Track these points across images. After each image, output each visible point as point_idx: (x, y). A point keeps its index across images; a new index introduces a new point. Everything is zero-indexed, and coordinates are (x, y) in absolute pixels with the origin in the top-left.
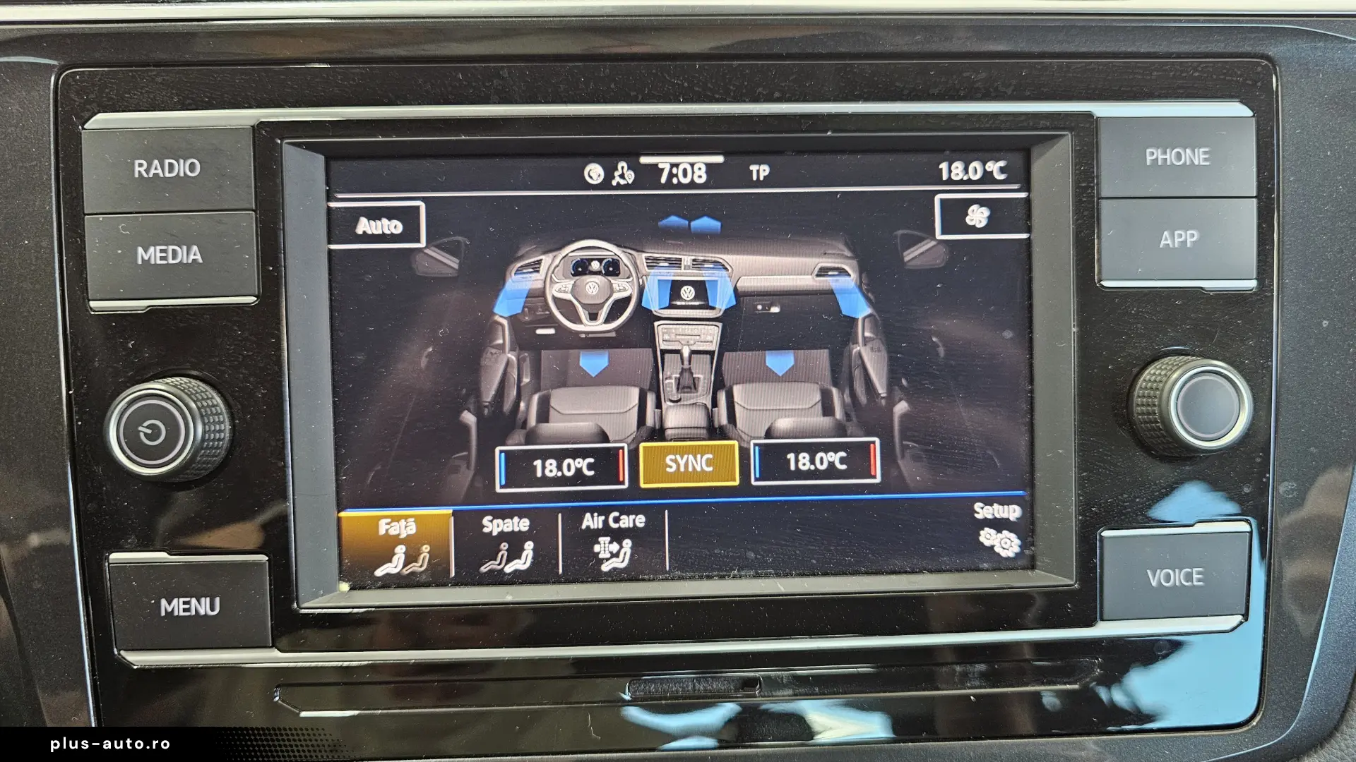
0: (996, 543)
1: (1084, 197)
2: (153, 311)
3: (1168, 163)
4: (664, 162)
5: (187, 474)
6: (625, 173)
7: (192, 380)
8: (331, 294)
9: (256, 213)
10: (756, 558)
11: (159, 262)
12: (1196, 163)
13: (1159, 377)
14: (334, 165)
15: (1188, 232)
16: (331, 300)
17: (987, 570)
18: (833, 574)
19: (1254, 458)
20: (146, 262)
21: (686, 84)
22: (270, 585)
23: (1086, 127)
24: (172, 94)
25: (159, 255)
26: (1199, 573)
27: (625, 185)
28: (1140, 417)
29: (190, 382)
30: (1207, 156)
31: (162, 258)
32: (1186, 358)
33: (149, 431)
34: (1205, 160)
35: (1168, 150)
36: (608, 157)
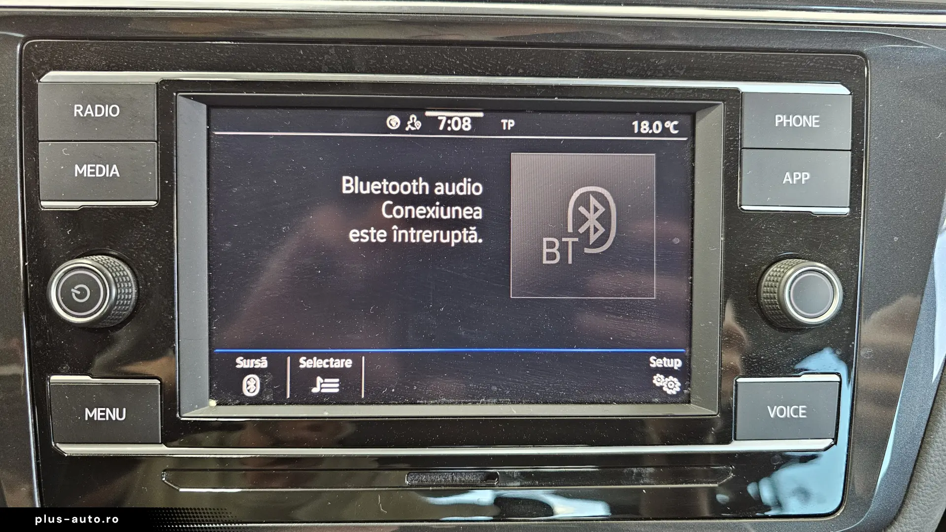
0: (664, 384)
1: (731, 147)
2: (84, 210)
3: (791, 125)
4: (442, 115)
5: (104, 322)
6: (415, 122)
7: (110, 258)
8: (209, 201)
9: (158, 144)
10: (498, 390)
11: (89, 175)
12: (810, 125)
13: (779, 273)
14: (213, 111)
15: (803, 173)
16: (208, 205)
17: (658, 403)
18: (550, 403)
19: (844, 331)
20: (81, 176)
21: (458, 62)
22: (161, 401)
23: (734, 99)
24: (101, 59)
25: (89, 170)
26: (803, 409)
27: (414, 130)
28: (765, 300)
29: (109, 259)
30: (817, 121)
31: (91, 173)
32: (798, 260)
33: (79, 292)
34: (816, 124)
35: (791, 117)
36: (403, 110)
